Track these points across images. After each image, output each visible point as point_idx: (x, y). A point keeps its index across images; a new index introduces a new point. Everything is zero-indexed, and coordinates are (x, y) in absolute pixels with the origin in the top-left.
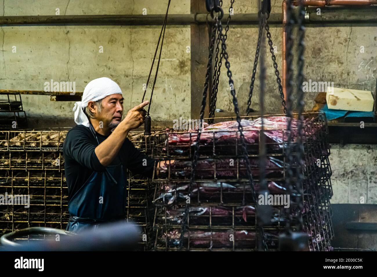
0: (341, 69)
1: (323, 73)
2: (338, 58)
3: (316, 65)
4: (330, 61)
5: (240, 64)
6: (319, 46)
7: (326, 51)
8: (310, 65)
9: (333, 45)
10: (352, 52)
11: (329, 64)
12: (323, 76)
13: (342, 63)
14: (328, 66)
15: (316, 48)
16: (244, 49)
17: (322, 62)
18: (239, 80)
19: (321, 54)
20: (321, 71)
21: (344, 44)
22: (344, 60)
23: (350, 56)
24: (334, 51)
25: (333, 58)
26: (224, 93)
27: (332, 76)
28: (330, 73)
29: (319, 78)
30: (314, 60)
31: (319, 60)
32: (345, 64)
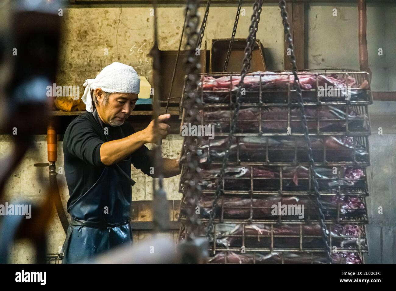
0: (112, 52)
1: (90, 57)
2: (107, 41)
3: (82, 49)
4: (98, 45)
6: (85, 28)
7: (93, 33)
8: (75, 48)
9: (101, 27)
10: (123, 34)
11: (96, 48)
12: (90, 61)
13: (112, 47)
14: (96, 50)
15: (82, 31)
17: (89, 46)
19: (87, 37)
20: (88, 55)
21: (113, 26)
22: (113, 43)
23: (120, 39)
24: (102, 33)
25: (101, 41)
27: (101, 61)
28: (98, 57)
29: (86, 63)
30: (80, 43)
31: (86, 43)
32: (115, 48)
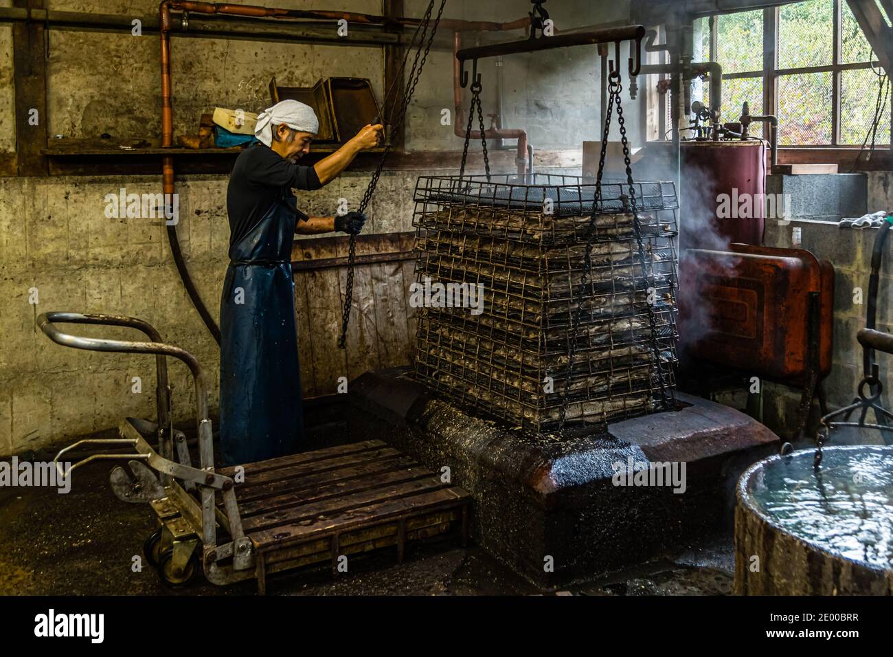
0: (219, 86)
1: (196, 91)
2: (214, 74)
3: (187, 82)
4: (204, 78)
5: (84, 76)
6: (190, 59)
7: (199, 66)
8: (180, 81)
9: (207, 59)
10: (231, 68)
11: (203, 81)
12: (196, 95)
13: (219, 81)
14: (202, 84)
15: (187, 62)
16: (90, 58)
17: (194, 79)
18: (84, 98)
19: (193, 69)
20: (194, 89)
21: (221, 59)
22: (221, 77)
23: (228, 72)
24: (208, 66)
25: (208, 74)
26: (64, 114)
27: (208, 95)
28: (205, 92)
29: (191, 97)
30: (185, 75)
31: (191, 76)
32: (223, 82)
